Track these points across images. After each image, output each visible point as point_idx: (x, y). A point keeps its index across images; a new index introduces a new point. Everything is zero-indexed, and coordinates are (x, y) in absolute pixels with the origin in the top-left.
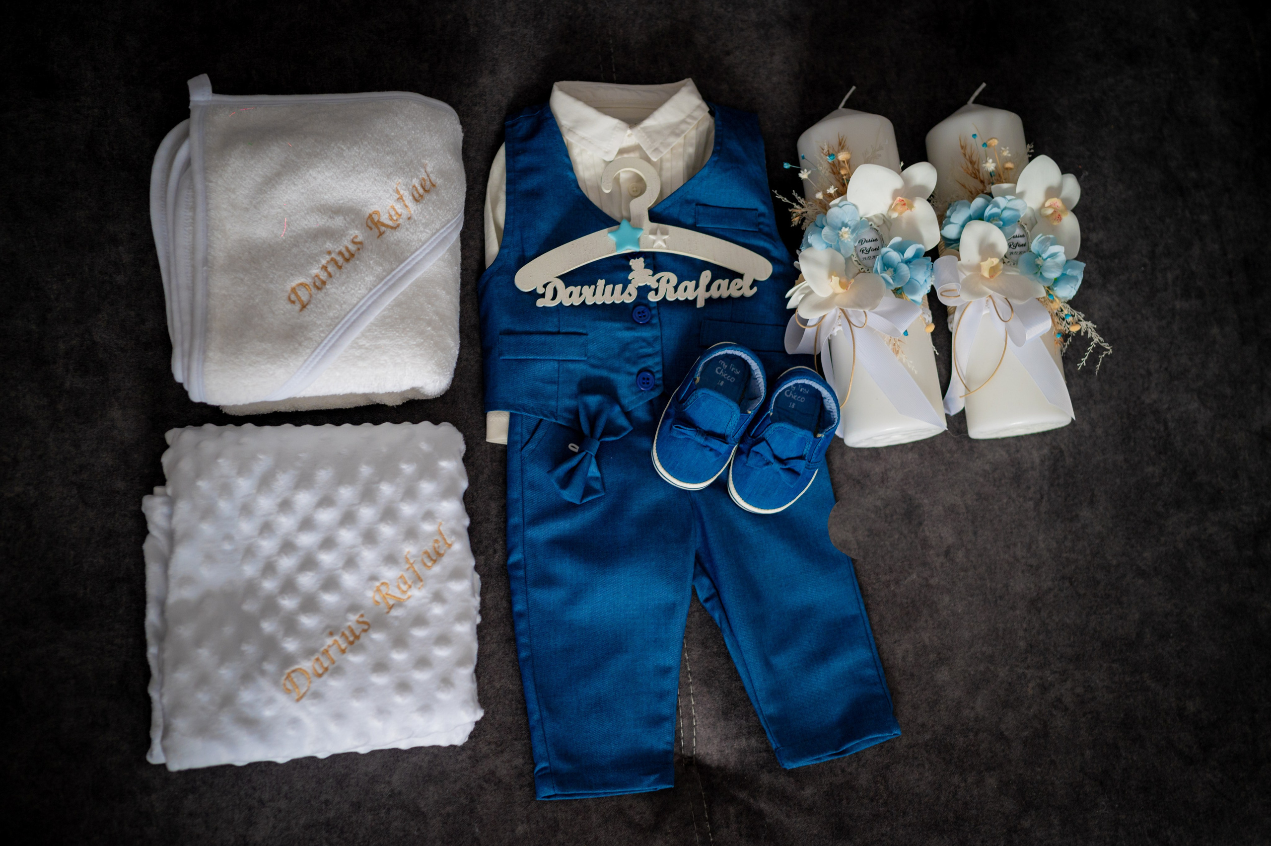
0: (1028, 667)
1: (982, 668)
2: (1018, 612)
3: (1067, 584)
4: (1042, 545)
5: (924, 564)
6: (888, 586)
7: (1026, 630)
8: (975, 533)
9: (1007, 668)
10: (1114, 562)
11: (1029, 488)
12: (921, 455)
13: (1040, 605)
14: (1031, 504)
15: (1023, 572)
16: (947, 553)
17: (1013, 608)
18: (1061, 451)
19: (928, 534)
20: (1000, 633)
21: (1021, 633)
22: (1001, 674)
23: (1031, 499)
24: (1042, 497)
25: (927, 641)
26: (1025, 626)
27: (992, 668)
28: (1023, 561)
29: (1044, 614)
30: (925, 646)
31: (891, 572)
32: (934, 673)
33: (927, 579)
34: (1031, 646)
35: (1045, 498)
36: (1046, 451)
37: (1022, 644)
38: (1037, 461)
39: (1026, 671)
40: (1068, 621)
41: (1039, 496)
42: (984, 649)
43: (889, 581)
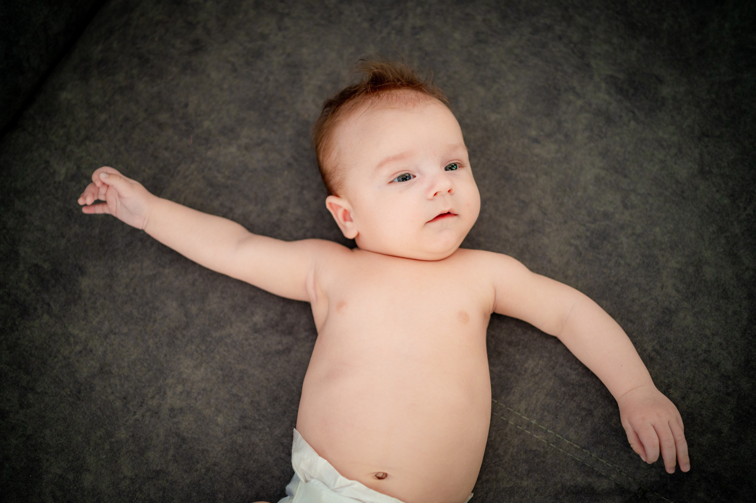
0: (745, 209)
1: (723, 241)
2: (702, 187)
3: (706, 139)
4: (666, 136)
5: (622, 227)
6: (619, 265)
7: (718, 191)
8: (625, 176)
9: (735, 223)
10: (714, 96)
11: (621, 117)
12: (546, 174)
13: (707, 169)
14: (633, 124)
15: (675, 163)
16: (626, 207)
17: (697, 188)
18: (611, 76)
19: (602, 209)
20: (707, 210)
21: (718, 196)
22: (737, 231)
23: (629, 121)
24: (633, 112)
25: (678, 266)
26: (714, 190)
27: (728, 234)
28: (668, 157)
29: (715, 170)
30: (680, 270)
31: (611, 255)
32: (703, 278)
33: (634, 234)
34: (732, 195)
35: (636, 111)
36: (603, 85)
37: (726, 201)
38: (607, 97)
39: (747, 212)
40: (732, 157)
41: (631, 114)
42: (711, 230)
43: (616, 262)
